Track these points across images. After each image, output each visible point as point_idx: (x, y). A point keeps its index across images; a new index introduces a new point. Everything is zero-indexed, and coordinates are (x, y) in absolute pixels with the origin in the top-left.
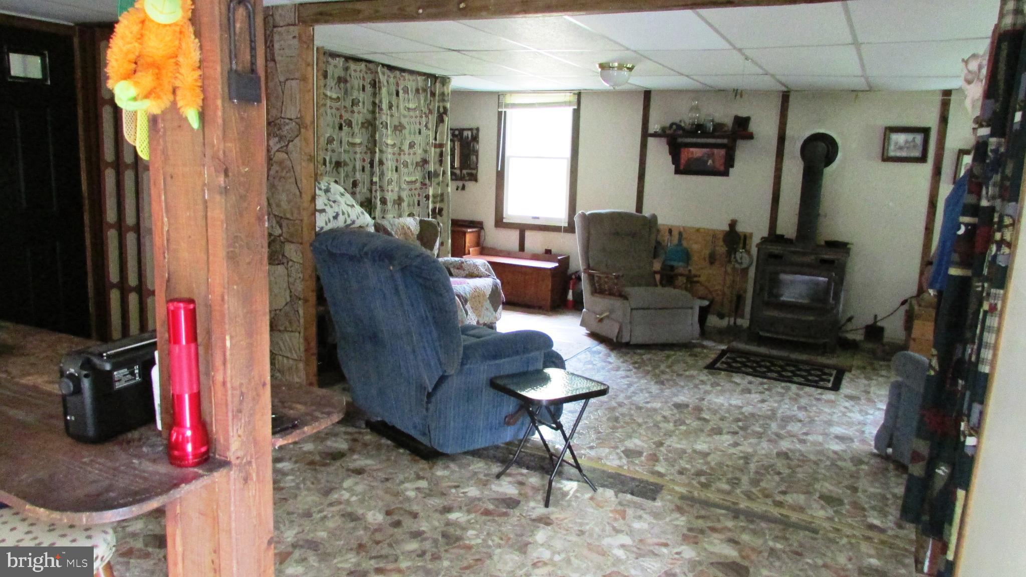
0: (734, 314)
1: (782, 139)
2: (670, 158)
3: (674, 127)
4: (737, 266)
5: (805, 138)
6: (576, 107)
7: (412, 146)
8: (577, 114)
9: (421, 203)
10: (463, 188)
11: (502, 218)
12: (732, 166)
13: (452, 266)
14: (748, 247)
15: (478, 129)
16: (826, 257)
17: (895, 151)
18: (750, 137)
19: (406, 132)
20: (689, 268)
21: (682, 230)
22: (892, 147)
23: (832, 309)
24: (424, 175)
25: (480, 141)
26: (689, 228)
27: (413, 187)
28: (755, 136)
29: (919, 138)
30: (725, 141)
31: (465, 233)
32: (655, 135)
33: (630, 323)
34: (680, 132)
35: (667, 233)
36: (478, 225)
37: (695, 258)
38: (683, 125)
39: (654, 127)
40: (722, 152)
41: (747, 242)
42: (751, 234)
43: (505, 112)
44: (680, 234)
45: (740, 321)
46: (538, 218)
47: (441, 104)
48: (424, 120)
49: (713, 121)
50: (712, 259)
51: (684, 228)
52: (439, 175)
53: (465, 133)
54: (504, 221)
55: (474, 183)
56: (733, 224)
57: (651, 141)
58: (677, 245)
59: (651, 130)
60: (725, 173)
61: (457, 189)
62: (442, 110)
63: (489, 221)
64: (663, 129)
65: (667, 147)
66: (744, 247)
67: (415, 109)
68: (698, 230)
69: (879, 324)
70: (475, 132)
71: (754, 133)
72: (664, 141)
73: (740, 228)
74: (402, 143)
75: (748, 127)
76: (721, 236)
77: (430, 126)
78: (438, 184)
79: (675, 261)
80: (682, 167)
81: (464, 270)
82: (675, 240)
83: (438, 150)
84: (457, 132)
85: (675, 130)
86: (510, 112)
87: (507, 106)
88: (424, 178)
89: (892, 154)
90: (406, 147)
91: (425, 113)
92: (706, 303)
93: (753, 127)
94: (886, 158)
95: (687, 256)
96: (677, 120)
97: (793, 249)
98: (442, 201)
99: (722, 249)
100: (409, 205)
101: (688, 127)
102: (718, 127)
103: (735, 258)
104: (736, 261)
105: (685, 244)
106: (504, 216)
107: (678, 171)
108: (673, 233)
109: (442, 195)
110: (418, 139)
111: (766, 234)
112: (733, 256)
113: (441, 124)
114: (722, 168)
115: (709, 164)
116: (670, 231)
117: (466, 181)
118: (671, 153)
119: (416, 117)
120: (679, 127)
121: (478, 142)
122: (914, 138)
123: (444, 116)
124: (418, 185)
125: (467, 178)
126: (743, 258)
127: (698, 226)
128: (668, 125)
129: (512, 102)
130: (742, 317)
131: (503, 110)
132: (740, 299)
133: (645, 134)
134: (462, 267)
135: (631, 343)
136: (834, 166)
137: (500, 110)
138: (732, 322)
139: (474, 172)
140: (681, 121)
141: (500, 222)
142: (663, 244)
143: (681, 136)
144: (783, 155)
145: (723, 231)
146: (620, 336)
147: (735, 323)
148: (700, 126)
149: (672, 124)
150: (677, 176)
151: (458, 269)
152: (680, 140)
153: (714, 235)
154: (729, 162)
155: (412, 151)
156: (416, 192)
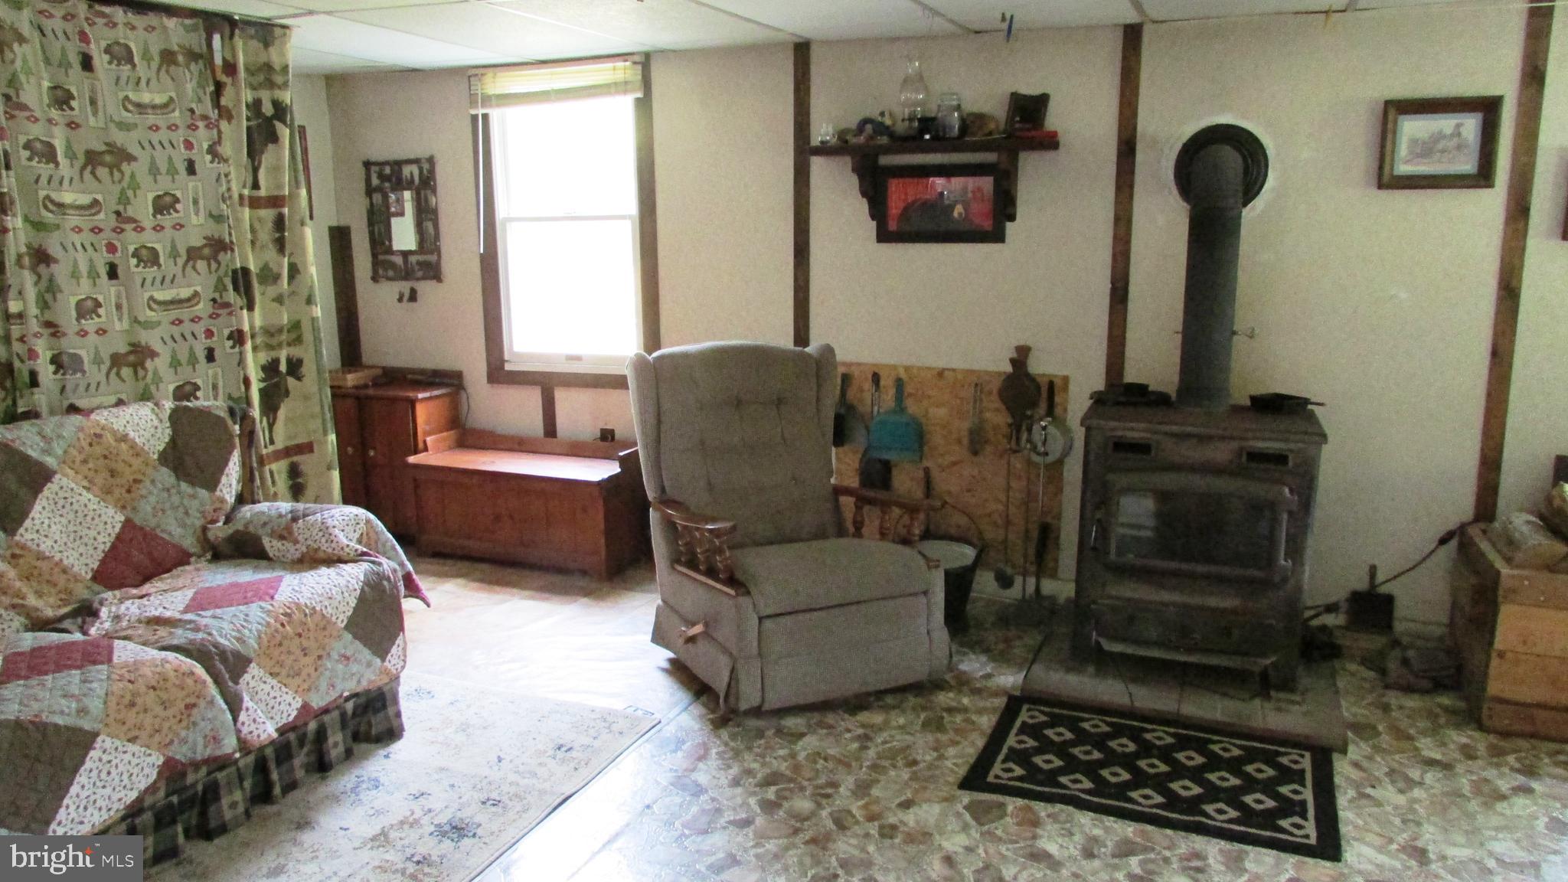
0: (1033, 569)
1: (1127, 148)
2: (863, 206)
3: (869, 127)
4: (1036, 458)
5: (1185, 138)
6: (640, 95)
7: (164, 205)
8: (644, 106)
9: (217, 354)
10: (413, 297)
11: (503, 361)
12: (1012, 218)
13: (268, 529)
14: (1058, 411)
15: (431, 160)
16: (1261, 445)
17: (1407, 162)
18: (1050, 143)
19: (139, 169)
20: (926, 463)
21: (903, 375)
22: (1403, 149)
23: (1285, 580)
24: (220, 280)
25: (439, 189)
26: (920, 369)
27: (185, 313)
28: (1062, 140)
29: (1470, 125)
30: (990, 157)
31: (412, 403)
32: (824, 150)
33: (760, 655)
34: (884, 140)
35: (868, 385)
36: (449, 381)
37: (937, 438)
38: (888, 122)
39: (822, 131)
40: (987, 183)
41: (1057, 399)
42: (1066, 380)
43: (485, 117)
44: (899, 384)
45: (1048, 586)
46: (578, 358)
47: (265, 96)
48: (203, 137)
49: (958, 108)
50: (977, 442)
51: (907, 369)
52: (277, 278)
53: (407, 171)
54: (508, 367)
55: (434, 283)
56: (1021, 357)
57: (817, 163)
58: (894, 412)
59: (816, 140)
60: (997, 236)
61: (400, 300)
62: (268, 109)
63: (475, 369)
64: (842, 135)
65: (855, 180)
66: (1050, 412)
67: (165, 106)
68: (941, 374)
69: (1383, 589)
70: (426, 166)
71: (1059, 130)
72: (847, 162)
73: (1040, 366)
74: (124, 200)
75: (1043, 119)
76: (996, 385)
77: (226, 149)
78: (279, 300)
79: (890, 449)
80: (893, 226)
81: (296, 542)
82: (888, 397)
83: (268, 214)
84: (387, 170)
85: (871, 138)
86: (495, 114)
87: (487, 100)
88: (220, 287)
89: (1403, 168)
90: (142, 208)
91: (205, 117)
92: (966, 554)
93: (1054, 120)
94: (1387, 180)
95: (917, 437)
96: (873, 112)
97: (1175, 429)
98: (298, 340)
99: (998, 417)
100: (175, 364)
101: (901, 128)
102: (971, 123)
103: (1029, 441)
104: (1034, 448)
105: (912, 407)
106: (506, 357)
107: (884, 236)
108: (882, 383)
109: (296, 326)
110: (185, 188)
111: (1099, 384)
112: (1025, 436)
113: (271, 146)
114: (987, 225)
115: (956, 214)
116: (876, 378)
117: (418, 279)
118: (864, 193)
119: (174, 127)
120: (880, 128)
121: (434, 191)
122: (1458, 126)
123: (278, 125)
124: (202, 308)
125: (420, 274)
126: (1050, 440)
127: (941, 363)
128: (852, 123)
129: (498, 91)
130: (1054, 575)
131: (481, 111)
132: (1046, 537)
133: (804, 150)
134: (288, 529)
135: (767, 707)
136: (1259, 204)
137: (473, 112)
138: (1031, 588)
139: (433, 258)
140: (882, 114)
141: (498, 373)
142: (861, 409)
143: (887, 150)
144: (1131, 187)
145: (999, 374)
146: (733, 691)
147: (1038, 590)
148: (927, 123)
149: (866, 121)
150: (884, 246)
151: (282, 538)
152: (885, 160)
153: (977, 382)
154: (1004, 207)
155: (167, 220)
156: (199, 329)
